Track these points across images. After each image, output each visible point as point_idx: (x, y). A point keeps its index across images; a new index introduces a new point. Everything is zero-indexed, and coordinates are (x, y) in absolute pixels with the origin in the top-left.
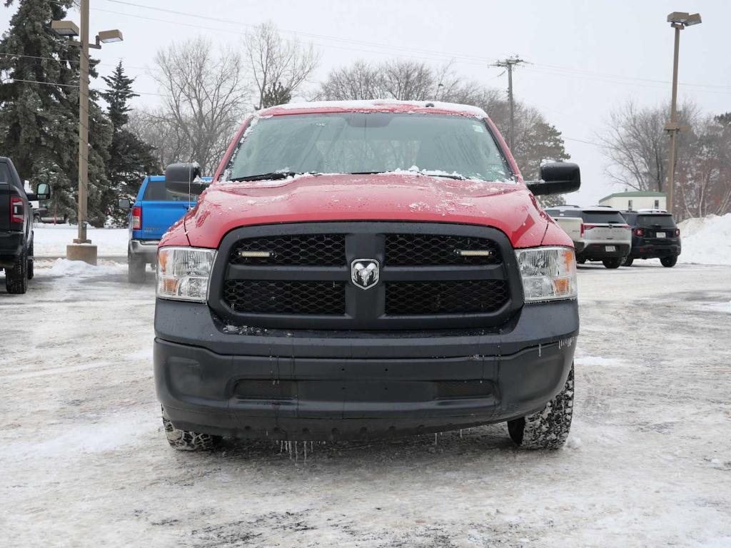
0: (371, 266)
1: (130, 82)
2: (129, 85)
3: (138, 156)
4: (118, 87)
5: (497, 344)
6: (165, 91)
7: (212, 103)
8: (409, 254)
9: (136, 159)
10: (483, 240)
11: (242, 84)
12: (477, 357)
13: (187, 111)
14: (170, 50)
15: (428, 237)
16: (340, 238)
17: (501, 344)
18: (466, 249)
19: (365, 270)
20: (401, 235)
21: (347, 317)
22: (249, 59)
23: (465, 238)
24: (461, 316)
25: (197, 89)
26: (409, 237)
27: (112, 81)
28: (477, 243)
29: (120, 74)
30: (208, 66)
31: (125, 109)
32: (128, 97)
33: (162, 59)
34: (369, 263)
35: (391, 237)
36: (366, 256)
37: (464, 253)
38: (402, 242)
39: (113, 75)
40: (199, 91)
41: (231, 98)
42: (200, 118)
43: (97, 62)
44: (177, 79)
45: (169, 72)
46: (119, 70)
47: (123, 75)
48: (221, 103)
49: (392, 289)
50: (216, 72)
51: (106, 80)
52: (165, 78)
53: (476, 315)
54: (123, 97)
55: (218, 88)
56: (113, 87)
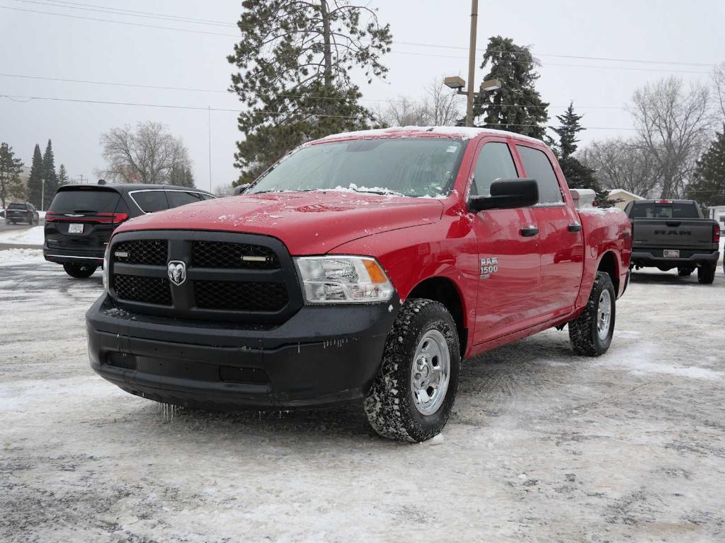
0: (179, 267)
1: (578, 118)
2: (577, 121)
3: (579, 178)
4: (569, 123)
5: (259, 339)
6: (641, 125)
7: (681, 131)
8: (207, 258)
9: (578, 180)
10: (263, 248)
11: (708, 113)
12: (244, 348)
13: (658, 139)
14: (645, 89)
15: (221, 244)
16: (164, 243)
17: (262, 339)
18: (249, 255)
19: (176, 269)
20: (202, 242)
21: (172, 307)
22: (717, 91)
23: (248, 246)
24: (248, 313)
25: (668, 120)
26: (208, 243)
27: (564, 119)
28: (257, 250)
29: (571, 112)
30: (679, 100)
31: (573, 141)
32: (577, 131)
33: (638, 97)
34: (178, 263)
35: (195, 243)
36: (177, 258)
37: (246, 258)
38: (202, 248)
39: (565, 114)
40: (670, 122)
41: (698, 126)
42: (669, 145)
43: (547, 105)
44: (650, 114)
45: (644, 108)
46: (570, 110)
47: (573, 113)
48: (688, 130)
49: (199, 286)
50: (686, 105)
51: (561, 119)
52: (640, 114)
53: (259, 313)
54: (572, 131)
55: (687, 118)
56: (566, 124)
